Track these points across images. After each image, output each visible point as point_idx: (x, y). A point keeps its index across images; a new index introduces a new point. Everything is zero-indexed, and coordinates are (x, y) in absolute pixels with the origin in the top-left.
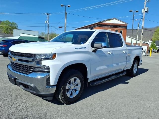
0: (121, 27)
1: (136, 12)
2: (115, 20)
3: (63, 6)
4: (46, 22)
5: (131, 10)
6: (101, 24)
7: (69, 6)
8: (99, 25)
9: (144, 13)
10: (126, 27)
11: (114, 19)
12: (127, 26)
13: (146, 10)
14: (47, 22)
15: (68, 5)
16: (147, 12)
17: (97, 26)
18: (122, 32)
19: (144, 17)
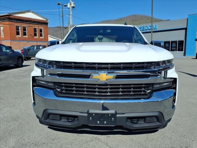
0: (40, 23)
1: (65, 6)
2: (30, 13)
5: (59, 3)
6: (11, 17)
8: (8, 18)
9: (71, 8)
10: (46, 24)
11: (29, 11)
12: (48, 23)
13: (72, 5)
16: (73, 7)
17: (4, 20)
18: (43, 30)
19: (71, 13)
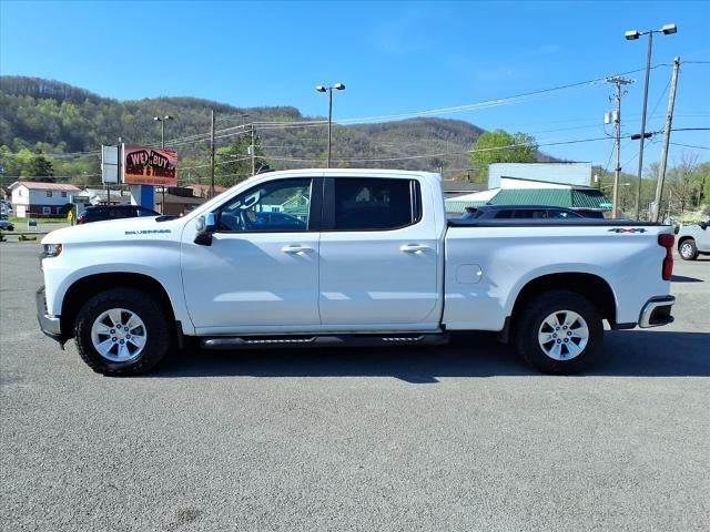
3: (636, 36)
4: (607, 120)
7: (666, 32)
14: (611, 116)
15: (665, 28)
